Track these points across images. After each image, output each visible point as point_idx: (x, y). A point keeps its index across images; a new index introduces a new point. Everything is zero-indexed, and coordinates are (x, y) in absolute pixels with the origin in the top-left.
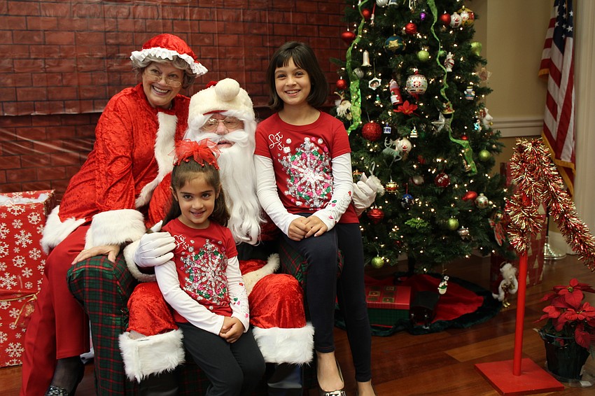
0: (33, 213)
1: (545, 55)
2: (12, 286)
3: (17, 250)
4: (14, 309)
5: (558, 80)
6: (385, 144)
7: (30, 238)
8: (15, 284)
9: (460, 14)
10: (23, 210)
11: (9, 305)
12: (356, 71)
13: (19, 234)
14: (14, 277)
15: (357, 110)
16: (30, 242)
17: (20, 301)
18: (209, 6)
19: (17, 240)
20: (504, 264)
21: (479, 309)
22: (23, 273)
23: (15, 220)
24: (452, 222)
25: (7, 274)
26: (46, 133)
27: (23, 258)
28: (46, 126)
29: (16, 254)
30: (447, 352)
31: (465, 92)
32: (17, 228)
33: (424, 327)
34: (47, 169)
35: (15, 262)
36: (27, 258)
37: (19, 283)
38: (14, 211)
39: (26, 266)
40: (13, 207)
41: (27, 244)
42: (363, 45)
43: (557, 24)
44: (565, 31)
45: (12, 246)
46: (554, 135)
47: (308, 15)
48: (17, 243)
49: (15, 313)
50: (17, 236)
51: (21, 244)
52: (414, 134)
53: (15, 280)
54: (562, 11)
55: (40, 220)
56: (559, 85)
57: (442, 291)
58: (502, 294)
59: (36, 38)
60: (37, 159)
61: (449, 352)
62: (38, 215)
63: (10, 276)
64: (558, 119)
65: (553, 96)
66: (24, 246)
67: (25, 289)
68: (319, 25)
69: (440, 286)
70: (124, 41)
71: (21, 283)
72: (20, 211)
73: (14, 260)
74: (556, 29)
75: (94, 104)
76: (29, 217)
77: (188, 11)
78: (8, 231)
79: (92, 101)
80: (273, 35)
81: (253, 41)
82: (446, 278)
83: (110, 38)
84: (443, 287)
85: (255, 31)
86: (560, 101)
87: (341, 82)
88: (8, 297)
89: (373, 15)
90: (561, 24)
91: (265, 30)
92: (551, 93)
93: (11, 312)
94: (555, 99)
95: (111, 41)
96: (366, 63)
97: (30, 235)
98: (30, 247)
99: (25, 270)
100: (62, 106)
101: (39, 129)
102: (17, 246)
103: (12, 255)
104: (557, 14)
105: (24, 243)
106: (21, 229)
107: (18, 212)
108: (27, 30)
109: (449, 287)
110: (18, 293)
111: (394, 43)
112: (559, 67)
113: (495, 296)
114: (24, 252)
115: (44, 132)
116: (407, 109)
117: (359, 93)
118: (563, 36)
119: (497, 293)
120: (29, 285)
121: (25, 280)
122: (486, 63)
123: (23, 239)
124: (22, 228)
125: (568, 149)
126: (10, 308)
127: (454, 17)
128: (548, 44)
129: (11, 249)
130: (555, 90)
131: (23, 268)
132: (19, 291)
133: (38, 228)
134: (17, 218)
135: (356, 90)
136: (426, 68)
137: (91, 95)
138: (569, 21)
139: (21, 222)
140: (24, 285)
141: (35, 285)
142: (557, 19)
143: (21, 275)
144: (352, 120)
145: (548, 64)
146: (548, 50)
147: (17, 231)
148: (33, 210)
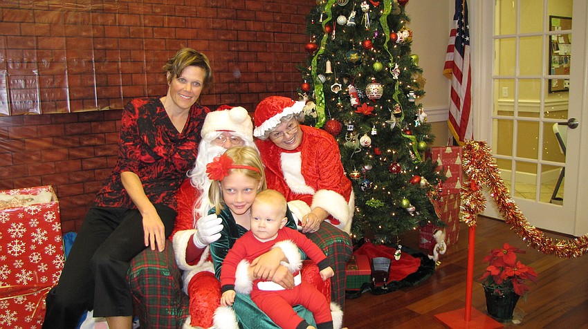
0: (49, 212)
1: (449, 57)
2: (28, 281)
3: (33, 247)
4: (30, 303)
5: (460, 79)
6: (346, 138)
7: (45, 235)
8: (31, 279)
9: (402, 32)
10: (39, 210)
11: (25, 299)
12: (319, 76)
13: (36, 232)
14: (30, 272)
15: (321, 111)
16: (46, 239)
17: (36, 295)
18: (185, 15)
19: (33, 237)
20: (437, 231)
21: (420, 269)
22: (39, 268)
23: (32, 220)
24: (405, 202)
25: (23, 271)
26: (37, 132)
27: (39, 254)
28: (37, 125)
29: (33, 251)
30: (408, 307)
31: (408, 96)
32: (34, 227)
33: (383, 288)
34: (38, 165)
35: (32, 259)
36: (43, 255)
37: (35, 279)
38: (31, 211)
39: (41, 261)
40: (30, 208)
41: (43, 241)
42: (326, 56)
43: (457, 35)
44: (464, 40)
45: (29, 243)
46: (458, 122)
47: (266, 23)
48: (34, 241)
49: (30, 307)
50: (33, 234)
51: (37, 242)
52: (374, 132)
53: (31, 276)
54: (460, 24)
55: (55, 218)
56: (461, 83)
57: (397, 258)
58: (436, 255)
59: (30, 43)
60: (28, 155)
61: (410, 307)
62: (53, 213)
63: (26, 272)
64: (461, 110)
65: (456, 90)
66: (40, 243)
67: (40, 283)
68: (274, 32)
69: (396, 254)
70: (111, 46)
71: (37, 277)
72: (36, 210)
73: (30, 257)
74: (457, 38)
75: (83, 104)
76: (45, 215)
77: (167, 19)
78: (24, 230)
79: (81, 101)
80: (237, 41)
81: (221, 47)
82: (400, 247)
83: (97, 44)
84: (398, 255)
85: (222, 37)
86: (462, 95)
87: (305, 86)
88: (25, 292)
89: (334, 31)
90: (461, 35)
91: (230, 36)
92: (455, 88)
93: (26, 306)
94: (458, 93)
95: (99, 46)
96: (329, 71)
97: (45, 232)
98: (45, 243)
99: (40, 265)
100: (54, 106)
101: (30, 127)
102: (33, 244)
103: (29, 252)
104: (457, 27)
105: (40, 240)
106: (37, 228)
107: (34, 211)
108: (21, 36)
109: (401, 254)
110: (33, 288)
111: (354, 57)
112: (460, 69)
113: (430, 257)
114: (40, 248)
115: (35, 130)
116: (366, 110)
117: (323, 96)
118: (463, 44)
119: (432, 254)
120: (44, 279)
121: (41, 275)
122: (422, 71)
123: (40, 236)
124: (39, 226)
125: (469, 133)
126: (26, 303)
127: (399, 35)
128: (450, 49)
129: (28, 247)
130: (457, 87)
131: (39, 264)
132: (35, 285)
133: (53, 225)
134: (33, 217)
135: (320, 93)
136: (381, 77)
137: (81, 95)
138: (466, 33)
139: (38, 221)
140: (39, 280)
141: (50, 279)
142: (458, 30)
143: (37, 271)
144: (317, 118)
145: (451, 65)
146: (451, 54)
147: (34, 230)
148: (49, 209)
